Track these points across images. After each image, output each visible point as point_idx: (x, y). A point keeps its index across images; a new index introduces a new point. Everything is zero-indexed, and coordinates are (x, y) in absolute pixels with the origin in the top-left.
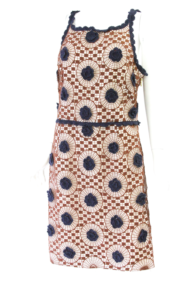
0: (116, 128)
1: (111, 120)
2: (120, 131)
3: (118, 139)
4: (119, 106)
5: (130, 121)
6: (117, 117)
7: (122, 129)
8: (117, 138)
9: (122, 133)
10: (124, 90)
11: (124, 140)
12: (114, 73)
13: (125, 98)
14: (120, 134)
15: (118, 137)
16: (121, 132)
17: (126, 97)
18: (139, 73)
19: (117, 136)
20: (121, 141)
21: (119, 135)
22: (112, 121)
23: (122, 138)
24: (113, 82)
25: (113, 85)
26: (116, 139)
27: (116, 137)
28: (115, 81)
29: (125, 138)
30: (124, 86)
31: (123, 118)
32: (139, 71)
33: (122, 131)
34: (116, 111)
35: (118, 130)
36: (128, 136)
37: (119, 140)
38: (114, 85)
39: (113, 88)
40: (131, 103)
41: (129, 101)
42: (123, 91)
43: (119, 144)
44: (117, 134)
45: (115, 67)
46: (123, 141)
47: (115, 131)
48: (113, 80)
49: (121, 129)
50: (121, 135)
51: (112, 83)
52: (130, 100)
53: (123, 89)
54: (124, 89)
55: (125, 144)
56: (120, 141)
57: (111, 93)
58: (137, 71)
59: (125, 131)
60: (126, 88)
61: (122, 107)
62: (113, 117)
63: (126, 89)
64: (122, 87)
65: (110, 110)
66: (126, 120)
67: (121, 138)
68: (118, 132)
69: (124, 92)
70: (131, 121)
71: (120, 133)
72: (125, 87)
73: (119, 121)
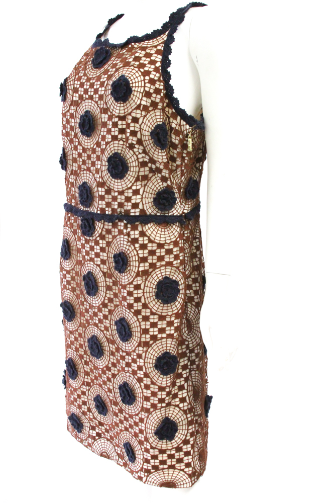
0: (126, 227)
1: (119, 210)
2: (132, 233)
3: (127, 247)
4: (132, 185)
5: (158, 214)
6: (128, 206)
7: (137, 229)
8: (127, 245)
9: (137, 236)
10: (140, 156)
11: (140, 249)
12: (120, 123)
13: (145, 171)
14: (132, 239)
15: (129, 244)
16: (135, 234)
17: (147, 169)
18: (182, 124)
19: (127, 240)
20: (133, 251)
21: (130, 239)
22: (121, 212)
23: (137, 245)
24: (119, 141)
25: (119, 146)
26: (125, 246)
27: (125, 243)
28: (122, 138)
29: (144, 247)
30: (138, 149)
31: (141, 210)
32: (182, 121)
33: (137, 232)
34: (126, 194)
35: (129, 230)
36: (149, 243)
37: (130, 248)
38: (122, 146)
39: (119, 152)
40: (159, 181)
41: (154, 177)
42: (138, 159)
43: (130, 258)
44: (126, 237)
45: (121, 112)
46: (137, 251)
47: (125, 231)
48: (120, 136)
49: (134, 228)
50: (135, 241)
51: (117, 142)
52: (156, 176)
53: (137, 153)
54: (140, 153)
55: (141, 258)
56: (131, 250)
57: (114, 161)
58: (176, 120)
59: (143, 234)
60: (144, 152)
61: (138, 187)
62: (121, 205)
63: (144, 155)
64: (135, 150)
65: (116, 192)
66: (148, 214)
67: (134, 246)
68: (128, 234)
69: (141, 160)
70: (159, 216)
71: (132, 237)
72: (141, 151)
73: (132, 214)
